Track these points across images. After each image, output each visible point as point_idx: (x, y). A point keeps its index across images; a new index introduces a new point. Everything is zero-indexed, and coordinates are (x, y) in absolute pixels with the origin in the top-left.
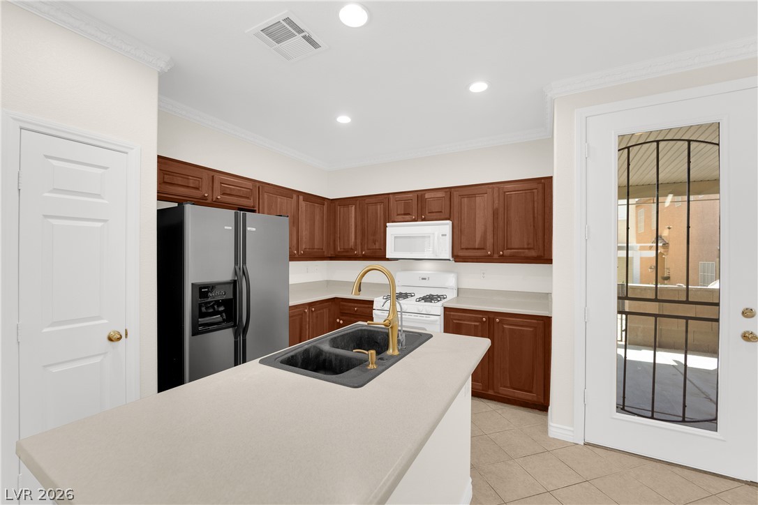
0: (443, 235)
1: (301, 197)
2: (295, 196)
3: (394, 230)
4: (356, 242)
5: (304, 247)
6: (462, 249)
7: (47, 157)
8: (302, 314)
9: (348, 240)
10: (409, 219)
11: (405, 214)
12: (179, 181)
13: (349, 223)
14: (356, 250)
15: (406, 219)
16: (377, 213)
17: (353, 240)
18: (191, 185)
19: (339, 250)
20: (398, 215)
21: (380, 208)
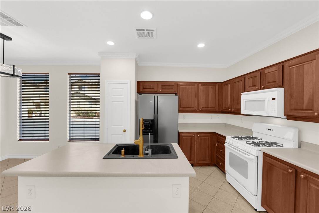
0: (273, 99)
1: (200, 85)
2: (196, 85)
3: (245, 97)
4: (230, 104)
5: (202, 107)
6: (292, 109)
7: (113, 88)
8: (192, 137)
9: (227, 103)
10: (255, 89)
11: (253, 86)
12: (148, 87)
13: (227, 94)
14: (230, 109)
15: (254, 89)
16: (239, 87)
17: (229, 103)
18: (151, 88)
19: (224, 108)
20: (249, 87)
21: (241, 84)
